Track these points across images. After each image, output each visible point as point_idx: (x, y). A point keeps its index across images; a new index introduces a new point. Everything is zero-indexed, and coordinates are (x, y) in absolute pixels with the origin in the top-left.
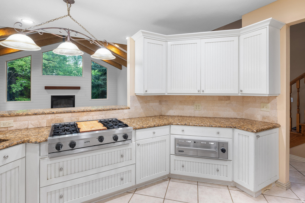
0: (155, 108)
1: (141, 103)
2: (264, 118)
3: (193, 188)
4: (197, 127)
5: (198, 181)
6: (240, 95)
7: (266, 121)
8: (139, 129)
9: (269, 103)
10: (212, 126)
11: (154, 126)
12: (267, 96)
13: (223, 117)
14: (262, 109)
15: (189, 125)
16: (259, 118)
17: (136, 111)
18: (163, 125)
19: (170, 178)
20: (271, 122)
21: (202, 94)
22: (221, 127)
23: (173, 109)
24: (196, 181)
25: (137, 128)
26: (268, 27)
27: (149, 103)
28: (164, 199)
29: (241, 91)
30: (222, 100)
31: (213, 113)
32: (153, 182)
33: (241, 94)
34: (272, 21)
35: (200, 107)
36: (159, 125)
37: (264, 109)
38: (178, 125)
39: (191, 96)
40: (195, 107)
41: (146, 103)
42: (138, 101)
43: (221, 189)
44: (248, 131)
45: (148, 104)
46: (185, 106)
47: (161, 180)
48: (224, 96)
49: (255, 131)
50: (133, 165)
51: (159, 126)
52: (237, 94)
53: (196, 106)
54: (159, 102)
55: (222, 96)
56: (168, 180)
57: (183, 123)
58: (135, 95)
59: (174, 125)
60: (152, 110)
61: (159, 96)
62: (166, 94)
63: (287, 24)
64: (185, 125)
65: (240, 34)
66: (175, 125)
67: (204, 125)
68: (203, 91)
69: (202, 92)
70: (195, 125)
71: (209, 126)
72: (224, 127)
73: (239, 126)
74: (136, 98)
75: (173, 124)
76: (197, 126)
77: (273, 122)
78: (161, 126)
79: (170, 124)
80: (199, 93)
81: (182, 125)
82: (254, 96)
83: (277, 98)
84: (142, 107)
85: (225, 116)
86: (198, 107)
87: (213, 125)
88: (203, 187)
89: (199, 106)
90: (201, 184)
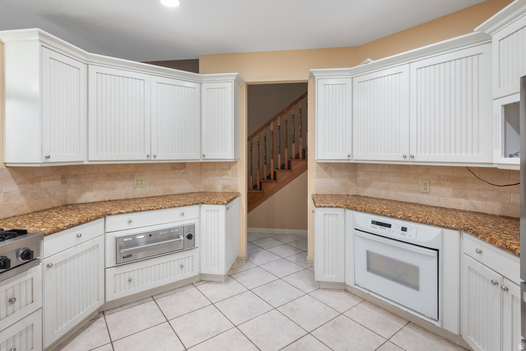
0: (53, 190)
1: (19, 184)
2: (225, 187)
3: (150, 306)
4: (153, 211)
5: (152, 295)
6: (201, 161)
7: (227, 190)
8: (50, 234)
9: (230, 169)
10: (175, 207)
11: (80, 223)
12: (232, 161)
13: (177, 193)
14: (223, 178)
15: (141, 211)
16: (219, 188)
17: (7, 203)
18: (95, 219)
19: (103, 312)
20: (231, 191)
21: (153, 160)
22: (186, 205)
23: (92, 190)
24: (149, 296)
25: (46, 232)
26: (233, 81)
27: (40, 182)
28: (112, 343)
29: (204, 156)
30: (175, 169)
31: (163, 190)
32: (73, 332)
33: (203, 159)
34: (238, 76)
35: (143, 182)
36: (89, 219)
37: (225, 177)
38: (122, 213)
39: (129, 164)
40: (135, 182)
41: (32, 183)
42: (12, 181)
43: (186, 291)
44: (219, 204)
45: (37, 184)
46: (116, 182)
47: (87, 322)
48: (178, 163)
49: (226, 202)
50: (37, 312)
51: (87, 221)
52: (199, 160)
53: (137, 181)
54: (62, 179)
55: (176, 163)
56: (101, 316)
57: (129, 210)
58: (5, 168)
59: (113, 215)
60: (47, 196)
61: (61, 167)
62: (86, 163)
63: (246, 83)
64: (134, 211)
65: (202, 81)
66: (115, 214)
67: (163, 207)
68: (155, 156)
69: (152, 159)
70: (150, 209)
71: (171, 207)
72: (190, 205)
73: (207, 200)
74: (7, 173)
75: (111, 214)
76: (153, 209)
77: (234, 192)
78: (91, 220)
79: (104, 215)
80: (148, 159)
81: (128, 212)
82: (213, 162)
83: (238, 163)
84: (23, 193)
85: (179, 192)
86: (140, 182)
87: (176, 205)
88: (164, 298)
89: (142, 180)
90: (159, 297)
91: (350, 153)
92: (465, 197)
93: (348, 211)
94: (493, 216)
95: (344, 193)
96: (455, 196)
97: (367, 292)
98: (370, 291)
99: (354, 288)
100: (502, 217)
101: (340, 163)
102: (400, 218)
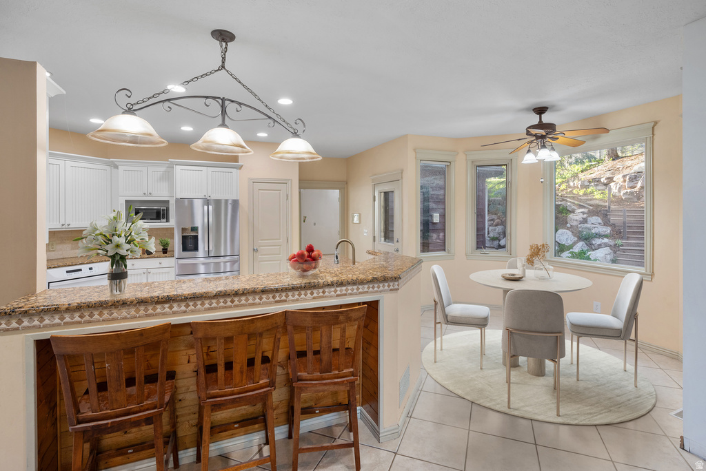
102: (87, 263)
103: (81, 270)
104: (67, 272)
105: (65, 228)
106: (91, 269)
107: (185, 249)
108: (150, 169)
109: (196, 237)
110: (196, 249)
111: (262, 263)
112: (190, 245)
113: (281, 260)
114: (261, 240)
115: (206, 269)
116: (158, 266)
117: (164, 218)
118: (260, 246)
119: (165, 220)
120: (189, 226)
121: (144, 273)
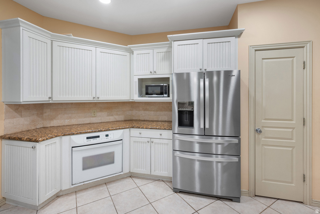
91: (50, 96)
92: (112, 115)
93: (64, 138)
94: (122, 121)
95: (33, 128)
96: (108, 115)
97: (82, 184)
98: (84, 182)
99: (73, 188)
100: (125, 121)
101: (29, 104)
102: (105, 131)
103: (98, 137)
104: (88, 138)
105: (96, 100)
106: (107, 136)
107: (181, 124)
108: (156, 51)
109: (191, 113)
110: (191, 125)
111: (266, 147)
112: (186, 121)
113: (293, 147)
114: (265, 119)
115: (201, 148)
116: (159, 136)
117: (166, 93)
118: (263, 127)
119: (166, 95)
120: (186, 101)
121: (148, 142)
